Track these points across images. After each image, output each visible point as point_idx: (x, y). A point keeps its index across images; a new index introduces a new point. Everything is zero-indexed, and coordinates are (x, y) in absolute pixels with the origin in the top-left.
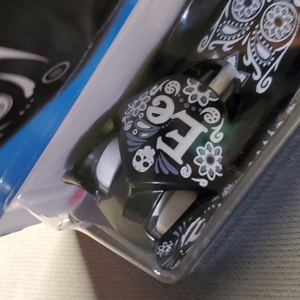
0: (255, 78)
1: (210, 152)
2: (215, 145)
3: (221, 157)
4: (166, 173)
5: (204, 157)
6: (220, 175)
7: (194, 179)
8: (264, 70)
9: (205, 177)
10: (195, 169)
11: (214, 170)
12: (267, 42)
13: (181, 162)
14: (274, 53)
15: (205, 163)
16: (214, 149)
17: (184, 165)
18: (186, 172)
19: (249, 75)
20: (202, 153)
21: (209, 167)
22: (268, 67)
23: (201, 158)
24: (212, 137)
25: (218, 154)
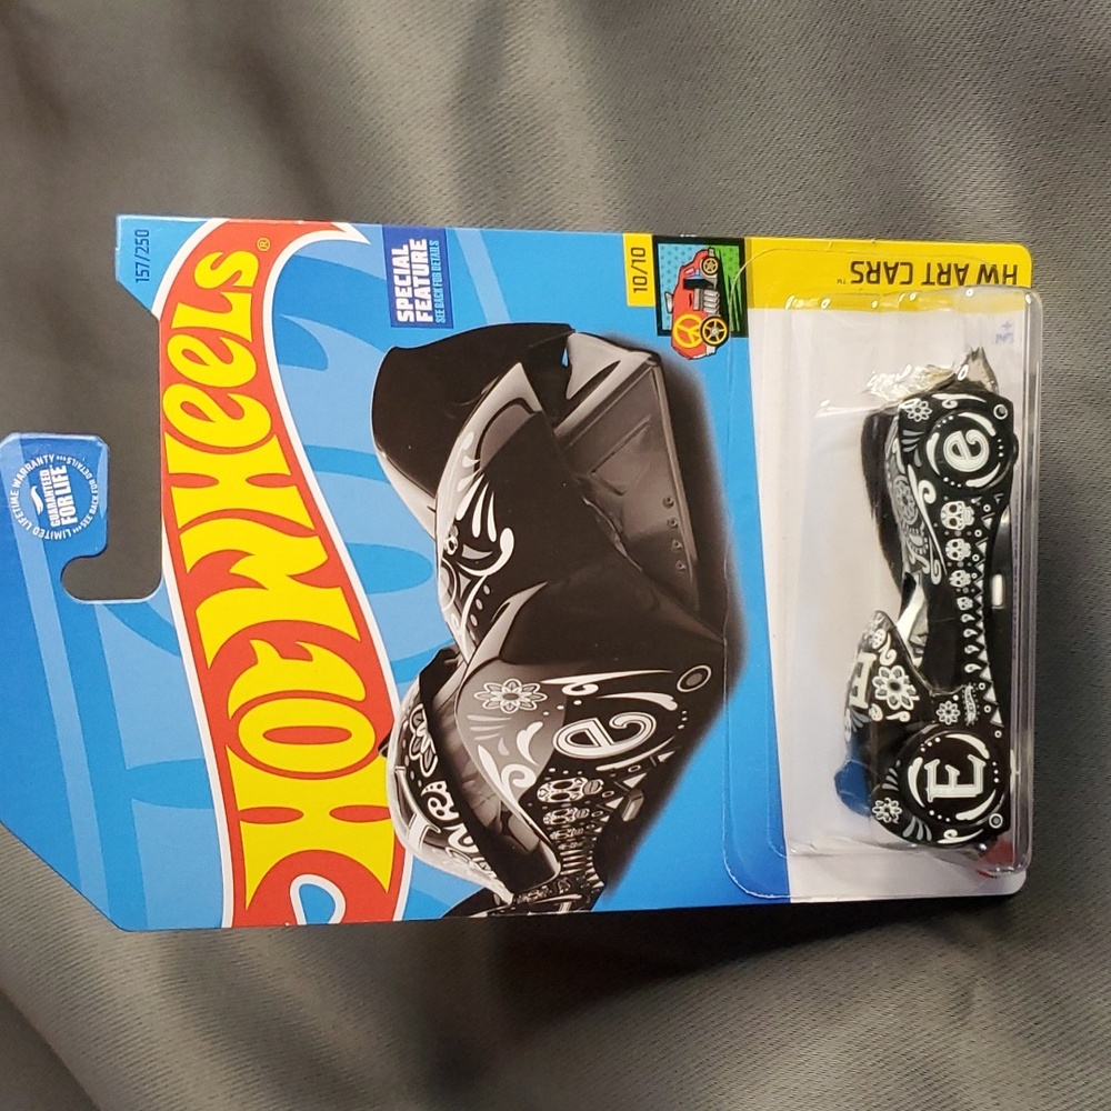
0: (926, 570)
1: (888, 677)
2: (890, 667)
3: (907, 677)
4: (860, 725)
5: (885, 687)
6: (917, 698)
7: (890, 718)
8: (927, 556)
9: (902, 709)
10: (882, 704)
11: (907, 695)
12: (910, 526)
13: (865, 706)
14: (922, 534)
15: (891, 693)
16: (891, 672)
17: (870, 707)
18: (877, 714)
19: (919, 572)
20: (880, 683)
21: (898, 695)
22: (928, 551)
23: (882, 690)
24: (883, 661)
25: (901, 675)
